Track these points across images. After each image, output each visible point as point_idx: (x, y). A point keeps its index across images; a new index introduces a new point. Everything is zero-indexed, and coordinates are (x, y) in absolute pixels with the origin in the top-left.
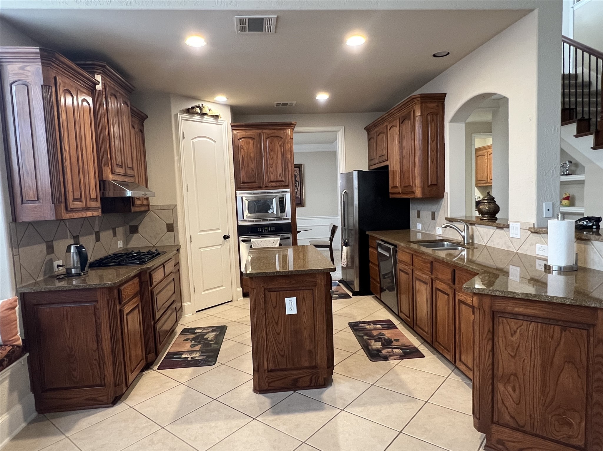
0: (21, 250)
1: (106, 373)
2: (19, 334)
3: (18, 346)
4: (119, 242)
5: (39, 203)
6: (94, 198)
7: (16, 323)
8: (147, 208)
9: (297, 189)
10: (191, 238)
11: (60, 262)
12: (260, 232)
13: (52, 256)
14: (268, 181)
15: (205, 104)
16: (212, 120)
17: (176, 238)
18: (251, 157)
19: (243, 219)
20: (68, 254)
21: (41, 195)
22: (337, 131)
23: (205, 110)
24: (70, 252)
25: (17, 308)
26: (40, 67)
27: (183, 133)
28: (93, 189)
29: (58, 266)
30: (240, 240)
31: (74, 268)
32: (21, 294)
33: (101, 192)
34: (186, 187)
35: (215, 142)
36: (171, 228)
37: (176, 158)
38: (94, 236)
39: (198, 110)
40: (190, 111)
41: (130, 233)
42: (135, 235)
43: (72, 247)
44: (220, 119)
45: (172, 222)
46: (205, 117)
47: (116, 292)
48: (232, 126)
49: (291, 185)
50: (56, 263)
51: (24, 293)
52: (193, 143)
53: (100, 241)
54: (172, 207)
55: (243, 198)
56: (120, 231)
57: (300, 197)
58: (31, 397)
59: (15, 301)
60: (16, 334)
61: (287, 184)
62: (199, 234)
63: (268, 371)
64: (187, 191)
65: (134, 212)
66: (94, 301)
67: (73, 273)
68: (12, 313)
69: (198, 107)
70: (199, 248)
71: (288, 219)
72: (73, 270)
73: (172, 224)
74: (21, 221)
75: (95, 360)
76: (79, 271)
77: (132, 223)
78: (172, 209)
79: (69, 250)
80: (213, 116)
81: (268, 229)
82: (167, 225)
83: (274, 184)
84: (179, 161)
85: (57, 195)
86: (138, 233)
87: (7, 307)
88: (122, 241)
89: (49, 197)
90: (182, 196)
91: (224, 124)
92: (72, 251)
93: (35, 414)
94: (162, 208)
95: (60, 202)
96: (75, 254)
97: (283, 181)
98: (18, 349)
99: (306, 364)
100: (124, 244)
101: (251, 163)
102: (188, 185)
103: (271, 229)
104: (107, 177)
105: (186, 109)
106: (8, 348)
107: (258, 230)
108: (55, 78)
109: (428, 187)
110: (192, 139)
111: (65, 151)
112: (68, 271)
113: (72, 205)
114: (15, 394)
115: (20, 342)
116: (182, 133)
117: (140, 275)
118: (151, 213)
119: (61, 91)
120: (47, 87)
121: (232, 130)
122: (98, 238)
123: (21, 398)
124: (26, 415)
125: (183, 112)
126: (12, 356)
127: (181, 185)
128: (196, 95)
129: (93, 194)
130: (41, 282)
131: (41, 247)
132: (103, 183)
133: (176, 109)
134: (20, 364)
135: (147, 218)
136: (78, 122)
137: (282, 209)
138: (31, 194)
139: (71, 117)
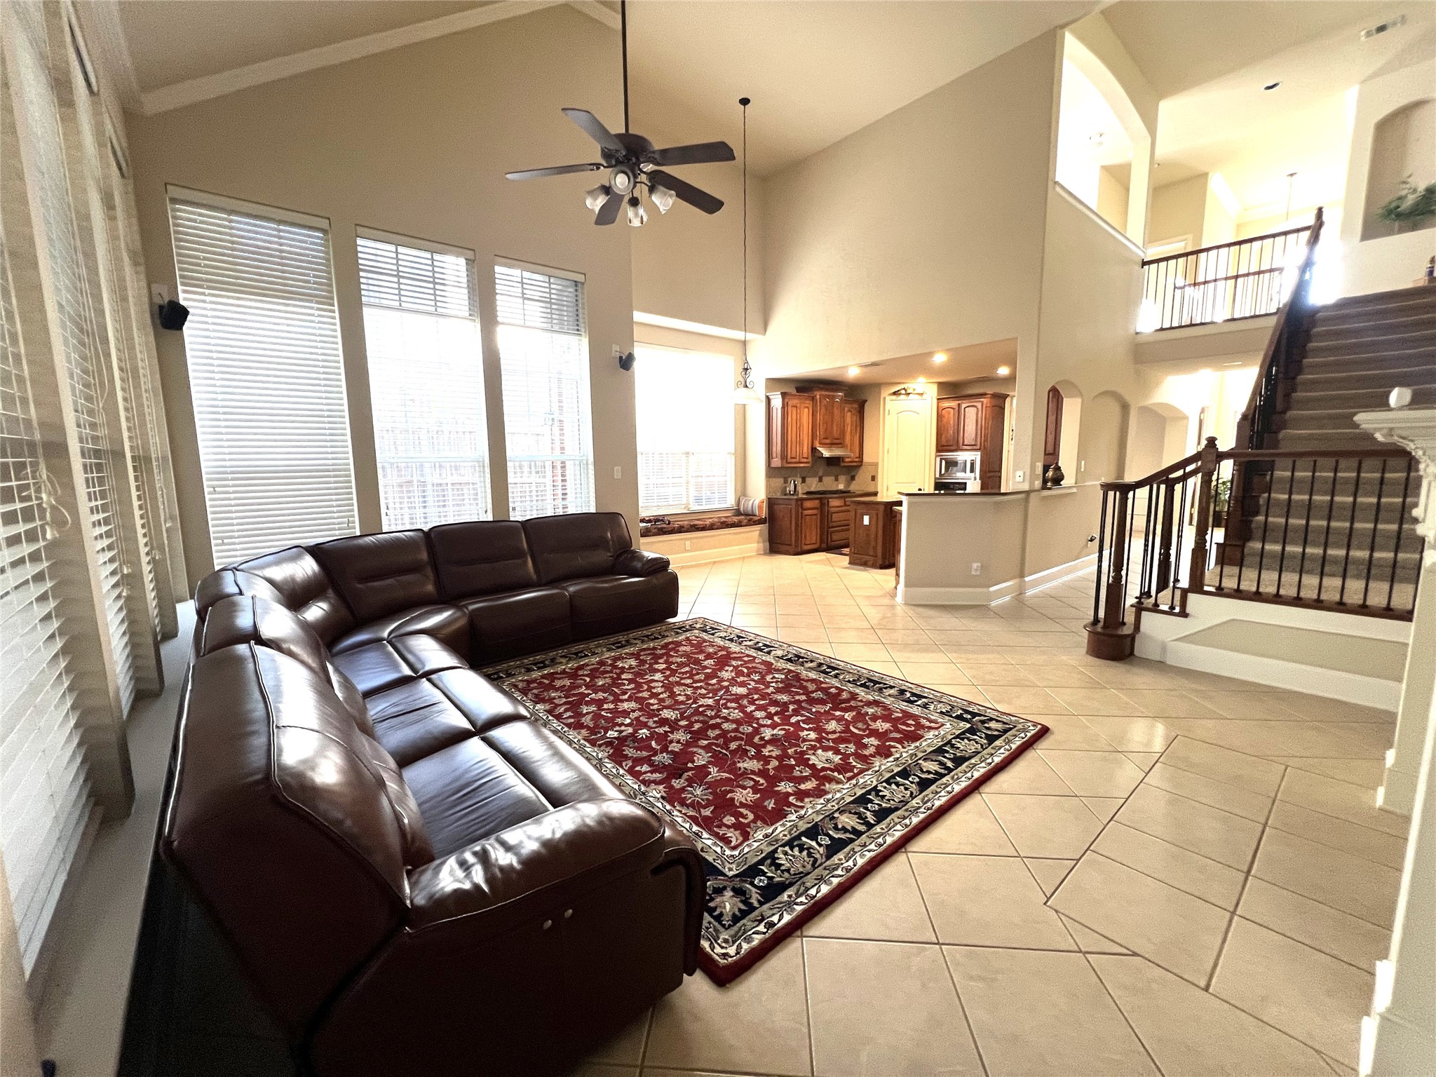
0: (770, 479)
1: (792, 540)
2: (765, 514)
3: (764, 519)
5: (778, 459)
6: (806, 457)
7: (763, 509)
8: (860, 463)
10: (888, 487)
11: (788, 488)
13: (785, 484)
14: (963, 445)
15: (910, 385)
16: (917, 397)
17: (876, 486)
18: (950, 424)
19: (939, 476)
20: (790, 484)
21: (778, 456)
23: (910, 391)
25: (764, 503)
26: (782, 399)
28: (805, 452)
29: (787, 490)
31: (792, 491)
32: (768, 498)
33: (812, 454)
35: (919, 414)
36: (873, 478)
37: (881, 429)
38: (818, 479)
39: (903, 392)
40: (896, 393)
41: (850, 480)
43: (792, 481)
44: (925, 395)
45: (875, 474)
46: (911, 395)
47: (800, 503)
48: (938, 399)
49: (982, 449)
50: (786, 488)
51: (770, 498)
52: (898, 416)
53: (822, 481)
55: (941, 459)
56: (841, 478)
58: (768, 544)
59: (765, 500)
60: (763, 513)
61: (978, 448)
62: (895, 485)
63: (854, 554)
64: (888, 453)
65: (844, 467)
67: (792, 493)
68: (762, 504)
69: (904, 389)
71: (976, 479)
73: (875, 476)
74: (771, 467)
75: (789, 533)
76: (794, 493)
77: (853, 474)
78: (876, 465)
80: (918, 394)
82: (872, 475)
83: (967, 448)
84: (884, 431)
85: (783, 455)
86: (855, 480)
87: (761, 501)
88: (842, 484)
89: (781, 457)
90: (883, 456)
91: (929, 399)
92: (792, 483)
93: (768, 551)
94: (870, 464)
95: (785, 459)
96: (793, 485)
97: (975, 445)
99: (872, 554)
100: (845, 487)
101: (950, 431)
102: (888, 449)
104: (816, 446)
105: (893, 392)
106: (760, 518)
108: (788, 402)
110: (897, 414)
111: (789, 435)
112: (790, 492)
113: (789, 461)
114: (761, 539)
115: (765, 517)
116: (888, 410)
117: (820, 499)
118: (863, 467)
119: (790, 408)
120: (783, 407)
121: (938, 403)
122: (820, 480)
123: (764, 542)
124: (765, 550)
125: (890, 394)
126: (761, 522)
127: (883, 447)
128: (901, 381)
129: (805, 455)
130: (779, 495)
131: (782, 480)
132: (814, 450)
133: (886, 393)
134: (764, 527)
135: (861, 471)
136: (799, 421)
137: (972, 470)
138: (774, 455)
139: (794, 417)
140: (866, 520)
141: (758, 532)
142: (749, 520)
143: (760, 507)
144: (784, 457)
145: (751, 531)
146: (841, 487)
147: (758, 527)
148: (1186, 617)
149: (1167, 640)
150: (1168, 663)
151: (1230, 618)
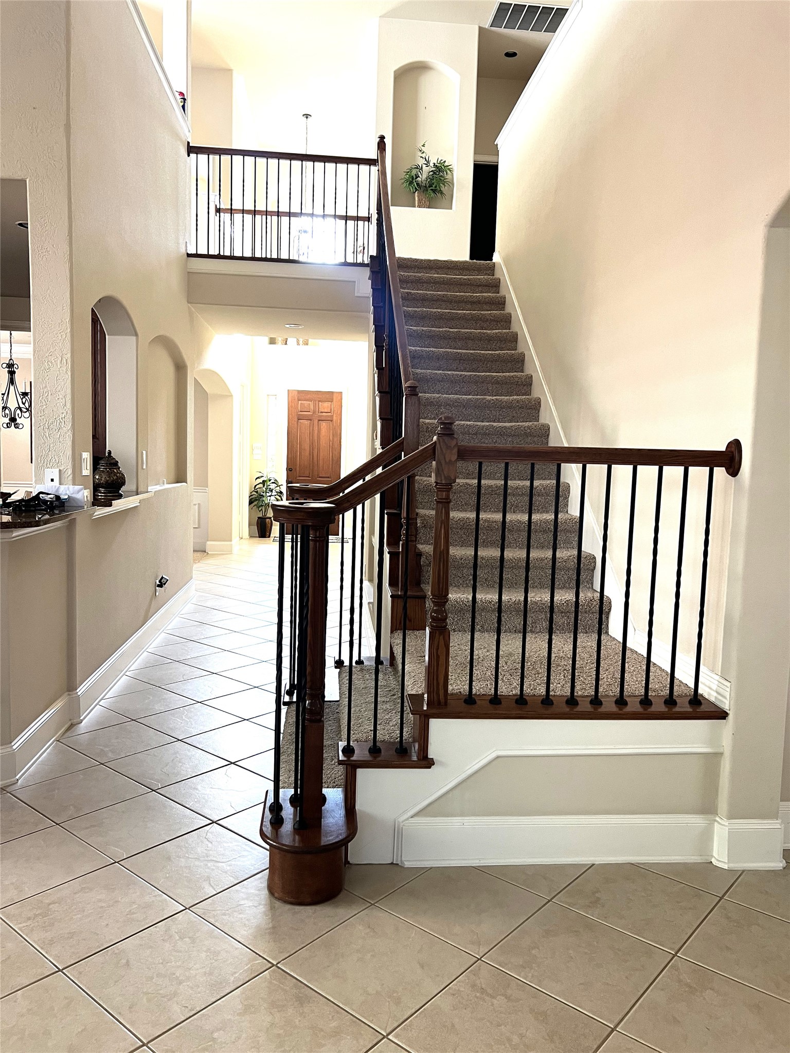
148: (430, 767)
149: (401, 819)
150: (407, 864)
151: (494, 755)
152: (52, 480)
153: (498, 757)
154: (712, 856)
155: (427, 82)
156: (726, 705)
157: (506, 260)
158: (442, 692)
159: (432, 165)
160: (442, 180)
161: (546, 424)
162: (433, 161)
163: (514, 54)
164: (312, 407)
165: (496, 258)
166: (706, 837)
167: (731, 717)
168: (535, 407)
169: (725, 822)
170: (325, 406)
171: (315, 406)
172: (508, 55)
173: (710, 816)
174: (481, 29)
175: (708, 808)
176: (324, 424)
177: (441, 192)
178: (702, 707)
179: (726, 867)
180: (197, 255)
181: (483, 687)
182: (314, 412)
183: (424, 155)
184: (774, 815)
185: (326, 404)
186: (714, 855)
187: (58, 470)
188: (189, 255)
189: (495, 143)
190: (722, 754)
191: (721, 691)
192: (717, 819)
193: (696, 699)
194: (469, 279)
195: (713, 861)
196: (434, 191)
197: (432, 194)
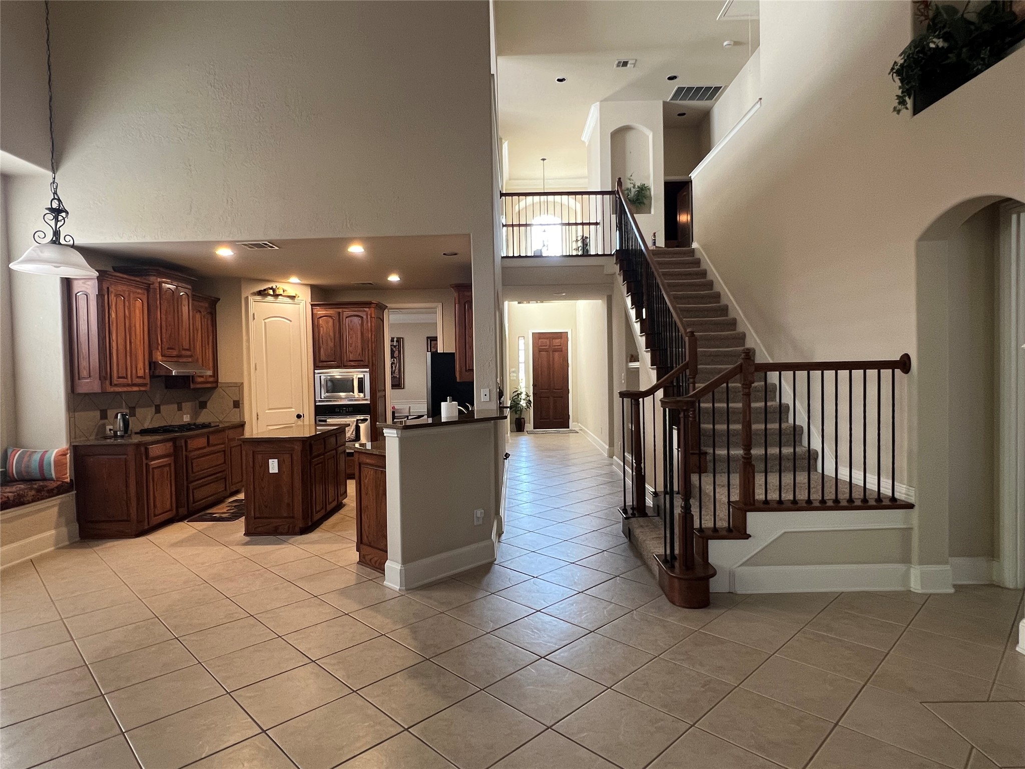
0: (76, 414)
1: (131, 512)
2: (68, 475)
3: (67, 483)
4: (185, 416)
5: (91, 379)
6: (142, 375)
7: (67, 466)
8: (214, 385)
9: (395, 367)
10: (258, 415)
11: (111, 427)
12: (337, 412)
13: (106, 421)
14: (347, 360)
15: (279, 285)
16: (288, 300)
17: (242, 414)
18: (330, 336)
19: (321, 398)
20: (116, 419)
21: (92, 374)
22: (435, 308)
23: (280, 292)
24: (117, 418)
25: (68, 455)
26: (97, 282)
27: (254, 314)
28: (141, 369)
29: (110, 430)
30: (317, 420)
31: (120, 431)
32: (73, 446)
33: (151, 371)
34: (254, 366)
35: (291, 321)
36: (237, 404)
37: (245, 338)
38: (153, 409)
39: (271, 292)
40: (262, 293)
41: (200, 409)
42: (204, 410)
43: (119, 414)
44: (296, 299)
45: (238, 399)
46: (280, 297)
47: (143, 449)
48: (312, 305)
49: (371, 364)
50: (108, 427)
51: (77, 446)
52: (265, 323)
53: (160, 413)
54: (239, 385)
55: (321, 377)
56: (187, 406)
57: (398, 377)
58: (76, 526)
59: (67, 450)
60: (66, 474)
61: (366, 364)
62: (267, 411)
63: (255, 518)
64: (256, 370)
65: (194, 389)
66: (125, 454)
67: (119, 434)
68: (64, 459)
69: (271, 288)
70: (267, 426)
71: (367, 400)
72: (118, 432)
73: (239, 401)
74: (77, 392)
75: (125, 500)
76: (122, 433)
77: (202, 399)
78: (239, 387)
79: (116, 417)
80: (289, 297)
81: (346, 410)
82: (234, 401)
83: (352, 363)
84: (248, 340)
85: (103, 374)
86: (206, 408)
87: (60, 453)
88: (189, 416)
89: (97, 375)
90: (249, 374)
91: (302, 304)
92: (119, 418)
93: (78, 539)
94: (230, 385)
95: (105, 379)
96: (121, 420)
97: (362, 361)
98: (66, 485)
99: (285, 515)
100: (191, 418)
101: (330, 342)
102: (257, 365)
103: (349, 410)
104: (157, 358)
105: (257, 292)
106: (59, 483)
107: (335, 410)
108: (108, 288)
109: (466, 371)
110: (264, 320)
111: (113, 341)
112: (115, 432)
113: (115, 380)
114: (63, 520)
115: (68, 480)
116: (252, 313)
117: (174, 440)
118: (219, 390)
119: (112, 297)
120: (100, 296)
121: (312, 309)
122: (158, 410)
123: (67, 524)
124: (70, 537)
125: (255, 294)
126: (62, 489)
127: (249, 363)
128: (267, 278)
129: (141, 373)
130: (92, 440)
131: (98, 414)
132: (153, 365)
133: (247, 291)
134: (69, 498)
135: (215, 395)
136: (128, 318)
137: (361, 390)
138: (84, 373)
139: (121, 315)
140: (273, 466)
141: (56, 509)
142: (39, 491)
143: (59, 463)
144: (105, 375)
145: (40, 511)
146: (187, 419)
147: (56, 501)
148: (748, 539)
149: (734, 567)
150: (739, 592)
151: (783, 531)
152: (486, 395)
153: (785, 533)
154: (911, 587)
155: (630, 137)
156: (912, 500)
157: (704, 246)
158: (752, 499)
159: (636, 187)
160: (645, 197)
161: (751, 348)
162: (638, 184)
163: (684, 114)
164: (548, 343)
165: (695, 245)
166: (906, 577)
167: (916, 507)
168: (742, 337)
169: (918, 567)
170: (557, 342)
171: (550, 343)
172: (679, 115)
173: (908, 564)
174: (665, 103)
175: (906, 559)
176: (556, 354)
177: (644, 204)
178: (898, 502)
179: (920, 592)
180: (507, 257)
181: (773, 496)
182: (550, 346)
183: (632, 182)
184: (946, 563)
185: (557, 341)
186: (912, 586)
187: (488, 389)
188: (503, 257)
189: (689, 176)
190: (911, 529)
191: (909, 493)
192: (912, 566)
193: (893, 499)
194: (680, 260)
195: (912, 589)
196: (639, 203)
197: (638, 205)
